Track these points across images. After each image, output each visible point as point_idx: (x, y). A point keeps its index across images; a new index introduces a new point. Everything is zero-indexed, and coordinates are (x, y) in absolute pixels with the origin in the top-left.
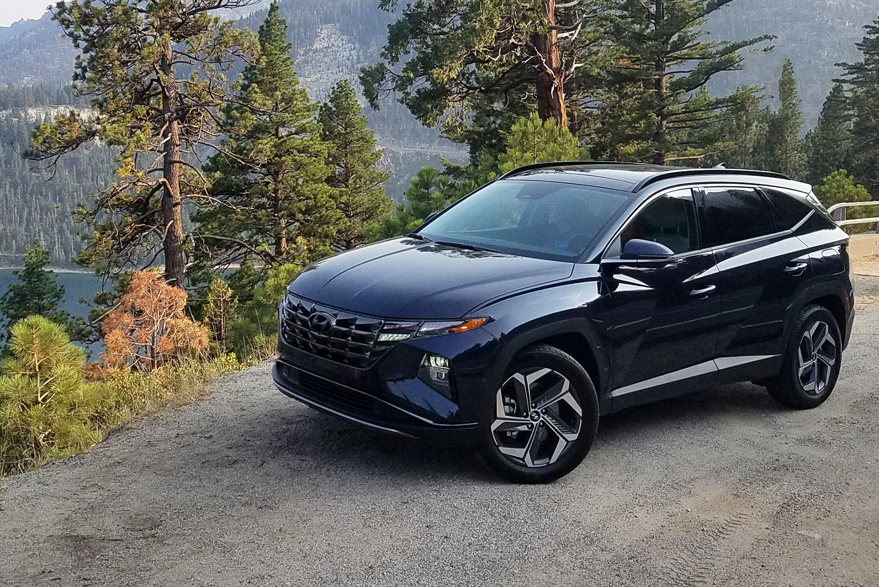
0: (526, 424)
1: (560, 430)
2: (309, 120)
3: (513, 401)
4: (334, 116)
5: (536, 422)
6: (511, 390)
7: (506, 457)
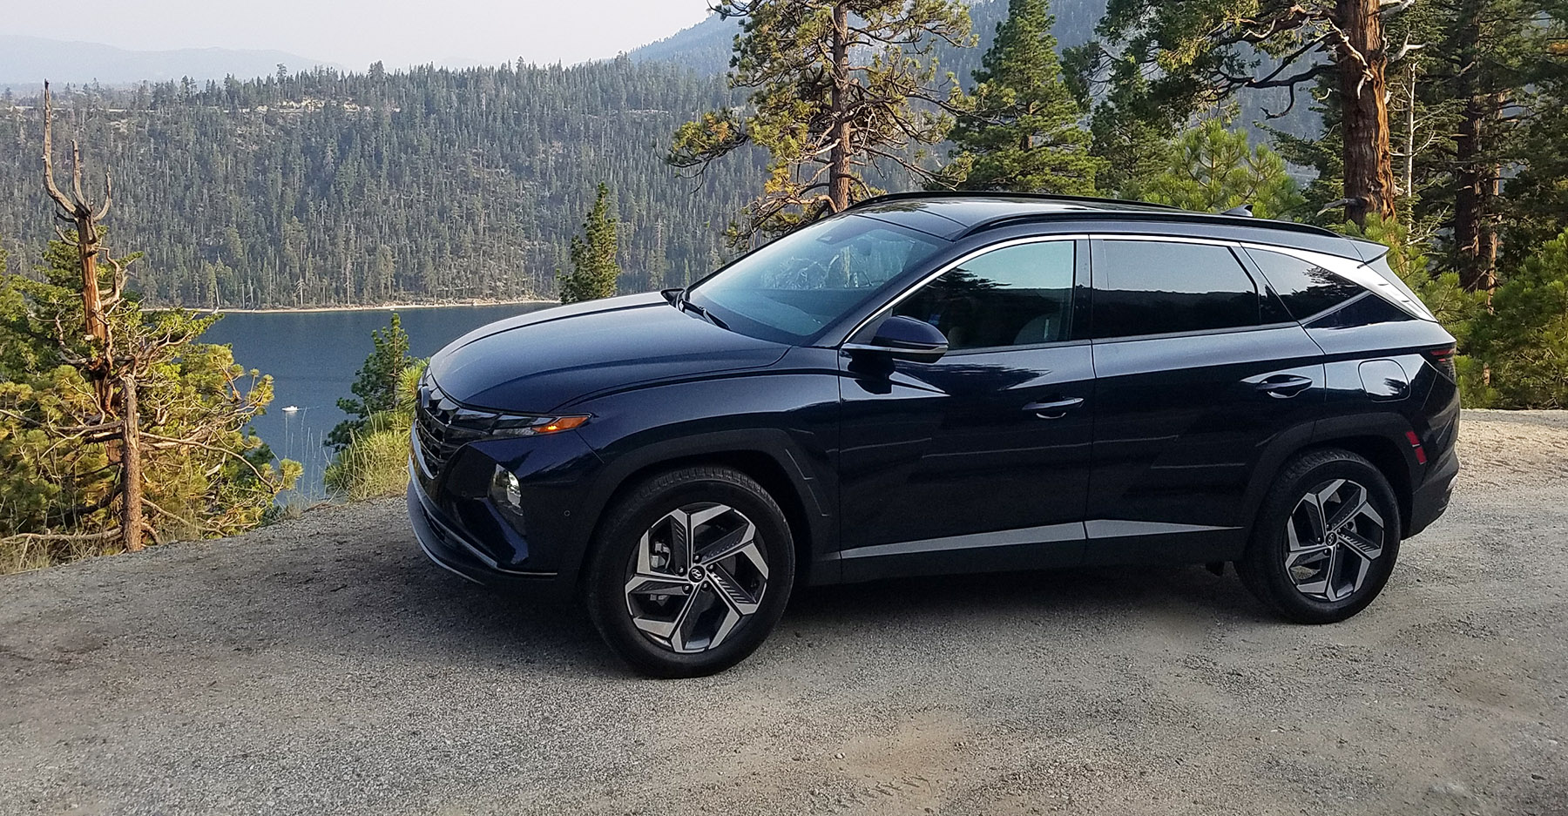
0: (683, 585)
1: (732, 596)
2: (1072, 126)
3: (666, 550)
4: (1117, 122)
5: (697, 584)
6: (665, 533)
7: (641, 633)
